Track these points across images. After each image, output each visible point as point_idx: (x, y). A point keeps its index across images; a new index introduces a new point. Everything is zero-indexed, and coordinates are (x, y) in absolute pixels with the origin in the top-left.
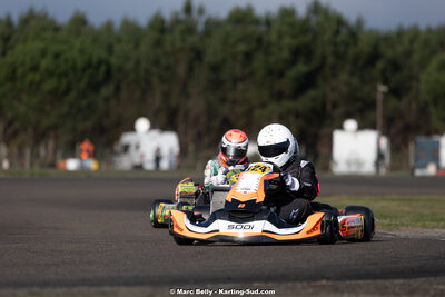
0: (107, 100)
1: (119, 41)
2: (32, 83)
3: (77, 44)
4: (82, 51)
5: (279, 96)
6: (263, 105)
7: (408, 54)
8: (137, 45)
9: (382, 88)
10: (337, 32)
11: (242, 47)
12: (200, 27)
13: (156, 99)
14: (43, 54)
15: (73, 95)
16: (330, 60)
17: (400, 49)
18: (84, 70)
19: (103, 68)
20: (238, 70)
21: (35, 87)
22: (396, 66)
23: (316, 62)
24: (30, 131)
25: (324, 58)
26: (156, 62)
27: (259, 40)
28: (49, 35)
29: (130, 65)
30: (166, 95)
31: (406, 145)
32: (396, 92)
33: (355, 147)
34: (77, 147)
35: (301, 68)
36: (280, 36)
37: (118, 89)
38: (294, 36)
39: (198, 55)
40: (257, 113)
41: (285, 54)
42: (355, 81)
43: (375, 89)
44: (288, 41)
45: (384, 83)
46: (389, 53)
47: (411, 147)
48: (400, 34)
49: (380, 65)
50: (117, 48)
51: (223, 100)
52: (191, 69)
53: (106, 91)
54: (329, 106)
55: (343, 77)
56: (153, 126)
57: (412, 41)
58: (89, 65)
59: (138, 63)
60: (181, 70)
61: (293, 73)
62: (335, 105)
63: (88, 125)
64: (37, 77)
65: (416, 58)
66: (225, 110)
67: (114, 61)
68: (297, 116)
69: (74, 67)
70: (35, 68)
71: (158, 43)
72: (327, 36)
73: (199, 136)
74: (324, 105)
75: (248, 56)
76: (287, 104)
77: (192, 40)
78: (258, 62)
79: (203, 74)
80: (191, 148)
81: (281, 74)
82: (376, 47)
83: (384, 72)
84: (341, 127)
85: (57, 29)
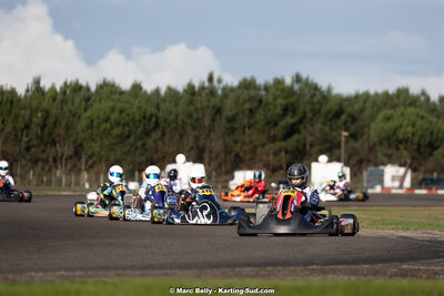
0: (155, 141)
1: (164, 101)
2: (105, 130)
3: (136, 103)
4: (139, 108)
5: (273, 139)
6: (263, 145)
7: (363, 110)
8: (176, 105)
9: (345, 134)
10: (313, 96)
11: (248, 106)
12: (220, 92)
13: (190, 141)
14: (113, 110)
15: (132, 139)
16: (310, 115)
17: (357, 107)
18: (140, 121)
19: (154, 120)
20: (245, 121)
21: (107, 132)
22: (354, 119)
23: (299, 115)
24: (103, 163)
25: (305, 113)
26: (190, 116)
27: (260, 101)
28: (117, 96)
29: (172, 117)
30: (197, 138)
31: (361, 173)
32: (353, 136)
33: (326, 174)
34: (137, 173)
35: (289, 120)
36: (275, 99)
37: (164, 134)
38: (285, 98)
39: (218, 111)
40: (260, 150)
41: (279, 110)
42: (327, 129)
43: (340, 135)
44: (281, 102)
45: (346, 131)
46: (349, 110)
47: (365, 174)
48: (357, 97)
49: (343, 118)
50: (162, 106)
51: (236, 142)
52: (213, 120)
53: (155, 135)
54: (308, 147)
55: (318, 126)
56: (188, 160)
57: (365, 102)
58: (144, 118)
59: (177, 116)
60: (207, 122)
61: (283, 123)
62: (311, 146)
63: (144, 158)
64: (108, 126)
65: (368, 112)
66: (237, 148)
67: (161, 115)
68: (287, 152)
69: (133, 119)
70: (107, 120)
71: (191, 103)
72: (307, 98)
73: (220, 166)
74: (305, 145)
75: (251, 111)
76: (280, 144)
77: (214, 101)
78: (260, 116)
79: (222, 124)
80: (214, 173)
81: (276, 124)
82: (340, 105)
83: (345, 122)
84: (317, 161)
85: (122, 93)
